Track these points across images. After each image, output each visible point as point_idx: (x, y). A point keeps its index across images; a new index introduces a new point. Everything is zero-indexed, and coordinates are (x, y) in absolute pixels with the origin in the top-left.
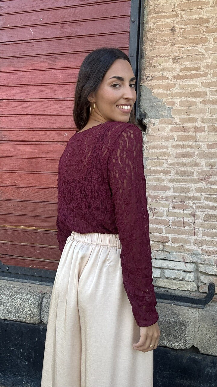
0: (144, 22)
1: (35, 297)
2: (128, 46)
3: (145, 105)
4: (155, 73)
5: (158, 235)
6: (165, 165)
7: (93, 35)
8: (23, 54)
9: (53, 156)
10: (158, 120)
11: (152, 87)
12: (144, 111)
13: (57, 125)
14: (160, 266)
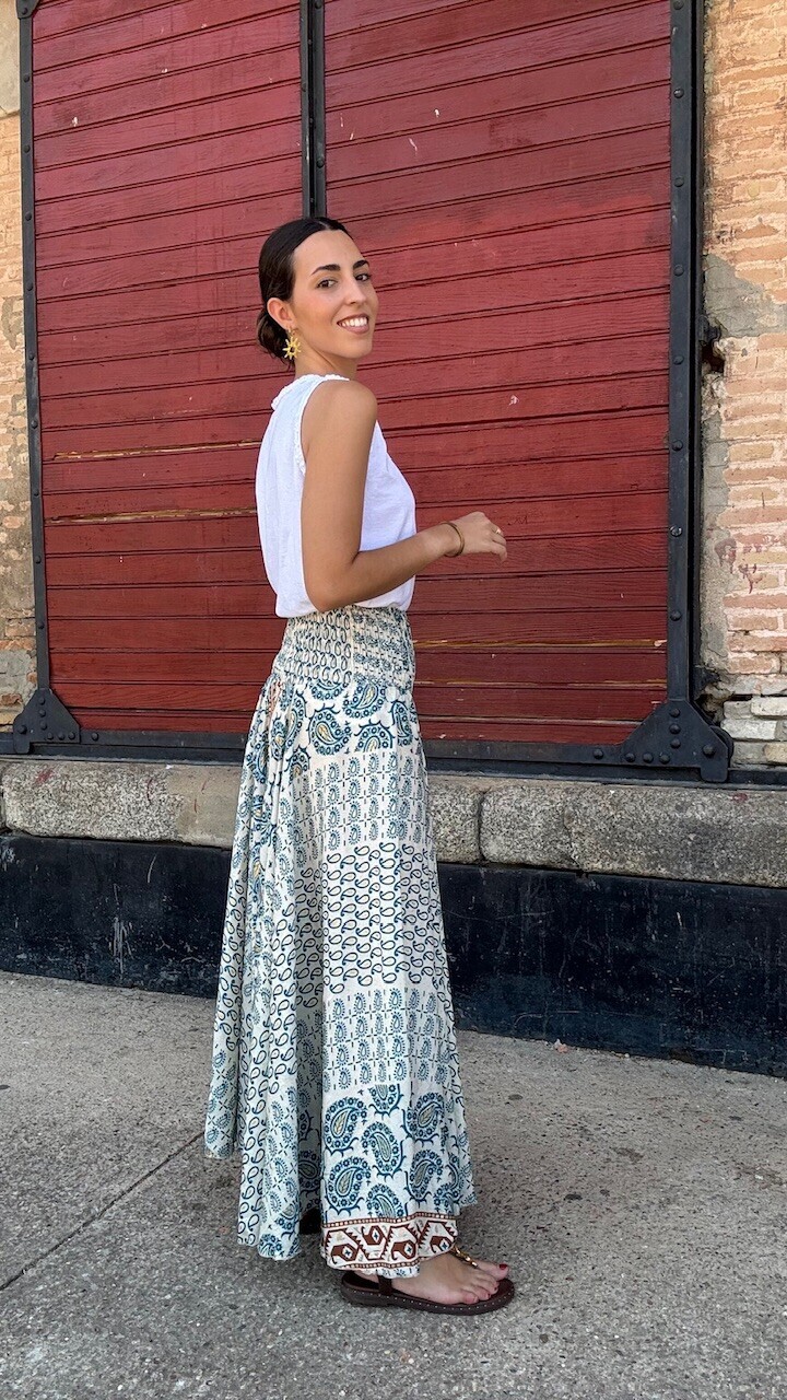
0: (707, 91)
1: (462, 799)
2: (668, 159)
3: (717, 305)
4: (740, 220)
5: (767, 634)
6: (778, 454)
7: (574, 141)
8: (396, 204)
9: (484, 459)
10: (754, 342)
11: (734, 257)
12: (716, 321)
13: (491, 378)
14: (773, 713)
